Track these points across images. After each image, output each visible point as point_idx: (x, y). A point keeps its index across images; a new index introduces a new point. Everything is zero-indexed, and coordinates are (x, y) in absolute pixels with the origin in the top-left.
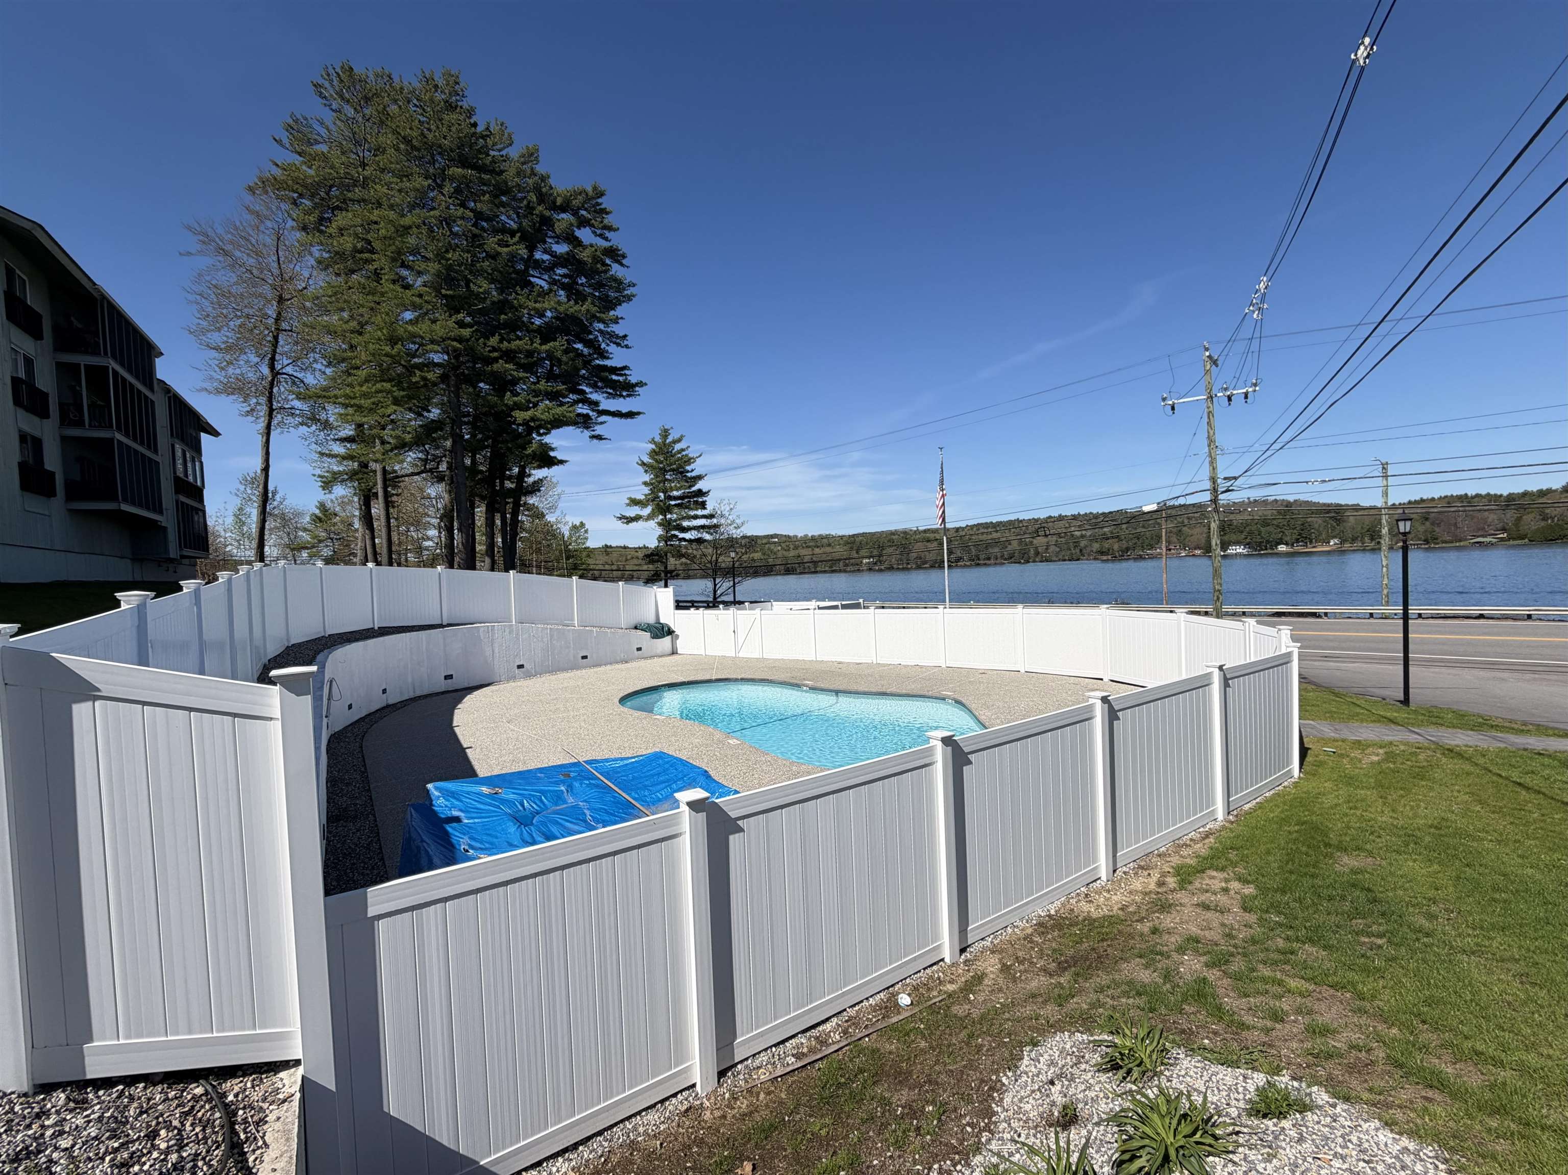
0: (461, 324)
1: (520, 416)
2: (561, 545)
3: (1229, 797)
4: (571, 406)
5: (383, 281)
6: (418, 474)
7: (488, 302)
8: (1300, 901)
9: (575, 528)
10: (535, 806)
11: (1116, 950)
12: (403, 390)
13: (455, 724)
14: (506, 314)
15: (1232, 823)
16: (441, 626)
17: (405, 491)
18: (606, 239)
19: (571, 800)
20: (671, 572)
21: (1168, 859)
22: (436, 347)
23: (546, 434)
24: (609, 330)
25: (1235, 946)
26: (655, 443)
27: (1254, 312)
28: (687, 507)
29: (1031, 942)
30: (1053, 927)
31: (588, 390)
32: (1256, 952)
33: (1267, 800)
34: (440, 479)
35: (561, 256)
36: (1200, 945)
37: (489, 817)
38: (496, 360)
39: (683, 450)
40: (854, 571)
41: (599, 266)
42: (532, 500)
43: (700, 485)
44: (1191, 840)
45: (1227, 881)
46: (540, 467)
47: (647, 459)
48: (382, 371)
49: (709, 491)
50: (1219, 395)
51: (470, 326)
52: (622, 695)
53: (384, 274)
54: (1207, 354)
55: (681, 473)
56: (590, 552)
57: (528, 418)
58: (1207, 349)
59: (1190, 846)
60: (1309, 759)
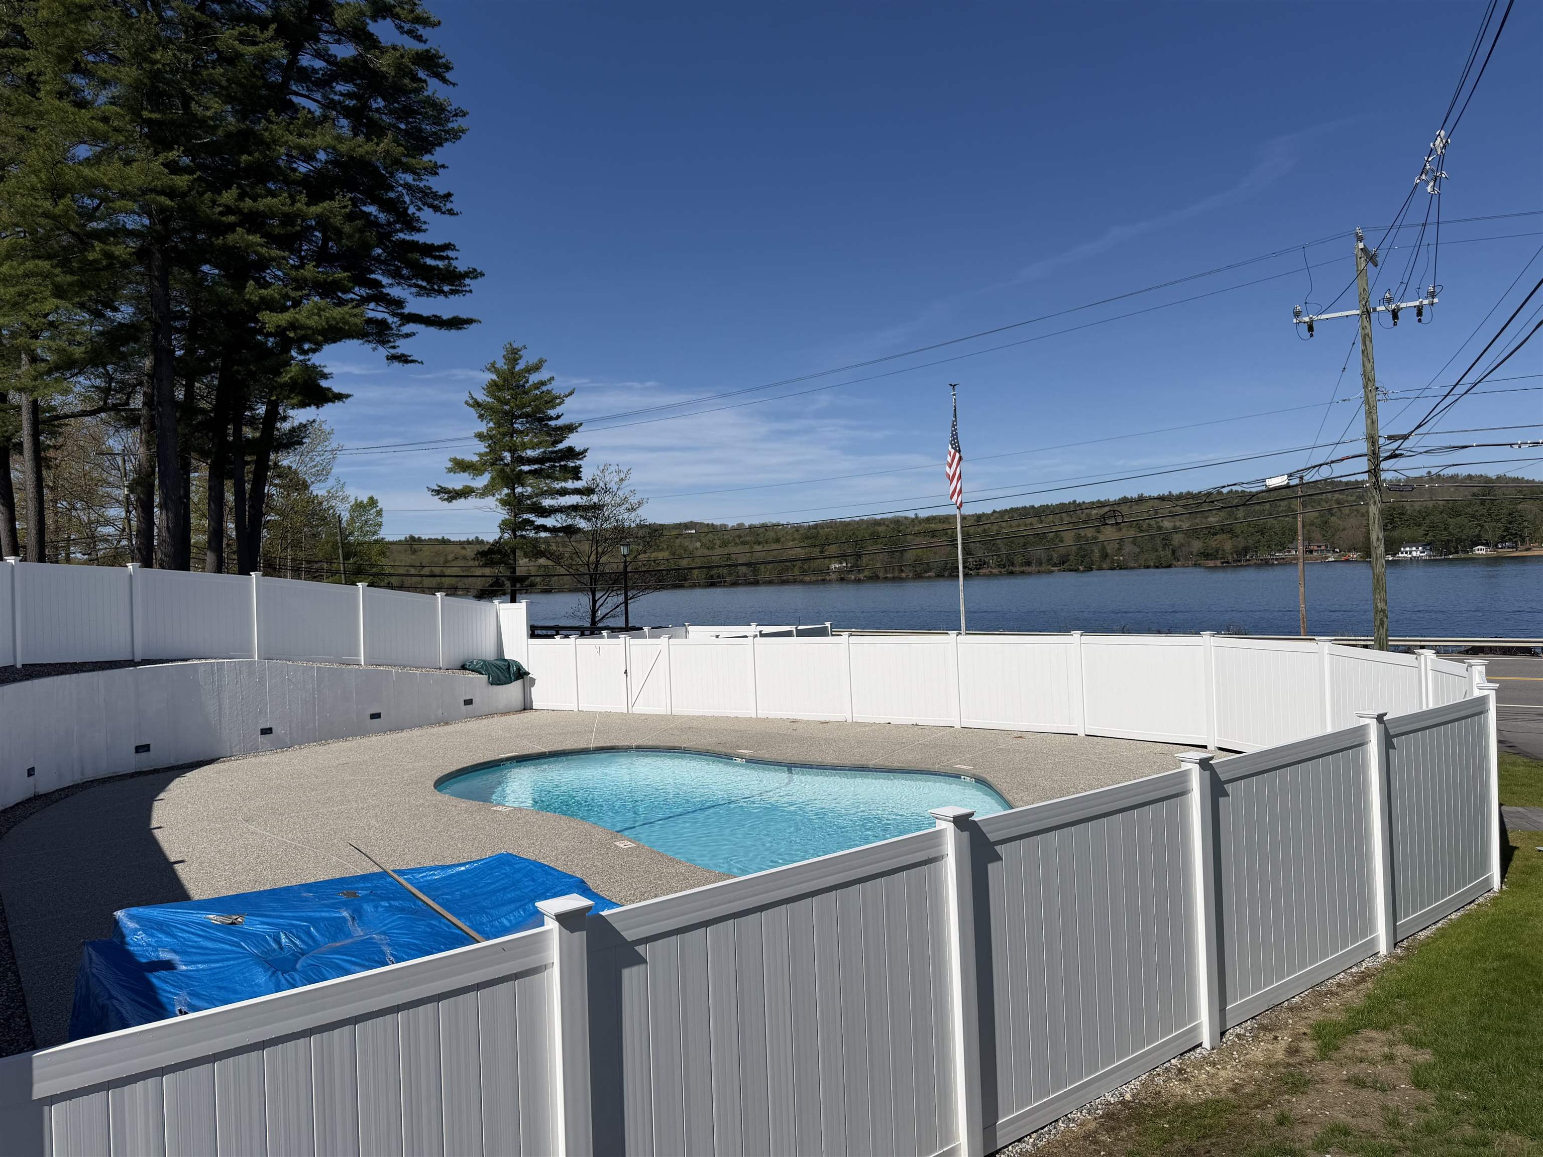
0: (173, 168)
1: (271, 320)
2: (335, 535)
3: (1395, 920)
4: (357, 306)
5: (41, 94)
6: (93, 413)
7: (220, 132)
8: (1498, 1069)
9: (360, 507)
10: (298, 942)
11: (1224, 1150)
12: (72, 273)
13: (154, 824)
14: (250, 154)
15: (1400, 959)
16: (132, 663)
17: (70, 443)
18: (419, 38)
19: (358, 932)
20: (522, 579)
21: (1305, 1015)
22: (130, 205)
23: (314, 351)
24: (421, 185)
25: (1402, 1139)
26: (496, 371)
27: (1427, 183)
28: (549, 477)
29: (1096, 1142)
30: (1129, 1119)
31: (385, 281)
32: (1433, 1145)
33: (1453, 925)
34: (132, 421)
35: (345, 63)
36: (1349, 1139)
37: (222, 961)
38: (231, 228)
39: (543, 383)
40: (816, 582)
41: (406, 81)
42: (287, 460)
43: (573, 441)
44: (1339, 985)
45: (1391, 1044)
46: (303, 405)
47: (481, 397)
48: (36, 241)
49: (586, 451)
50: (1378, 309)
51: (187, 170)
52: (440, 774)
53: (45, 82)
54: (1361, 245)
55: (540, 420)
56: (385, 547)
57: (284, 323)
58: (1360, 239)
59: (1337, 994)
60: (1516, 863)
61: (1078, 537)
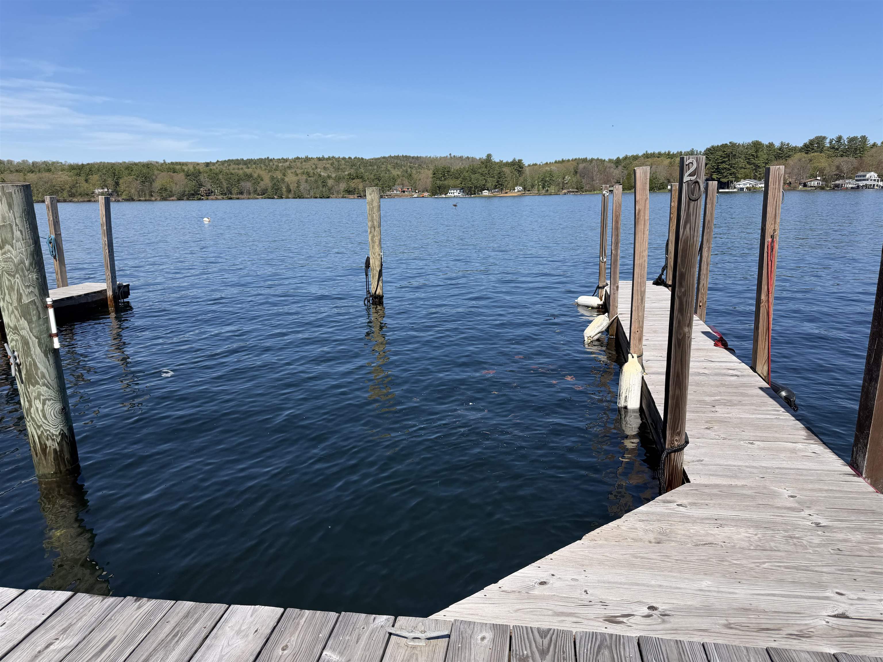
61: (272, 178)
